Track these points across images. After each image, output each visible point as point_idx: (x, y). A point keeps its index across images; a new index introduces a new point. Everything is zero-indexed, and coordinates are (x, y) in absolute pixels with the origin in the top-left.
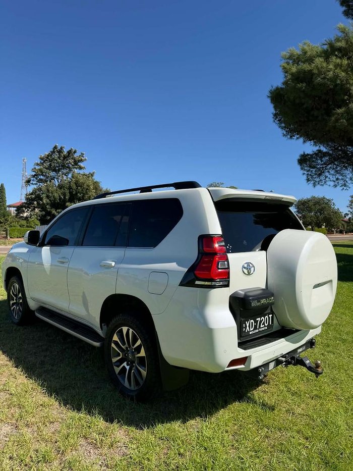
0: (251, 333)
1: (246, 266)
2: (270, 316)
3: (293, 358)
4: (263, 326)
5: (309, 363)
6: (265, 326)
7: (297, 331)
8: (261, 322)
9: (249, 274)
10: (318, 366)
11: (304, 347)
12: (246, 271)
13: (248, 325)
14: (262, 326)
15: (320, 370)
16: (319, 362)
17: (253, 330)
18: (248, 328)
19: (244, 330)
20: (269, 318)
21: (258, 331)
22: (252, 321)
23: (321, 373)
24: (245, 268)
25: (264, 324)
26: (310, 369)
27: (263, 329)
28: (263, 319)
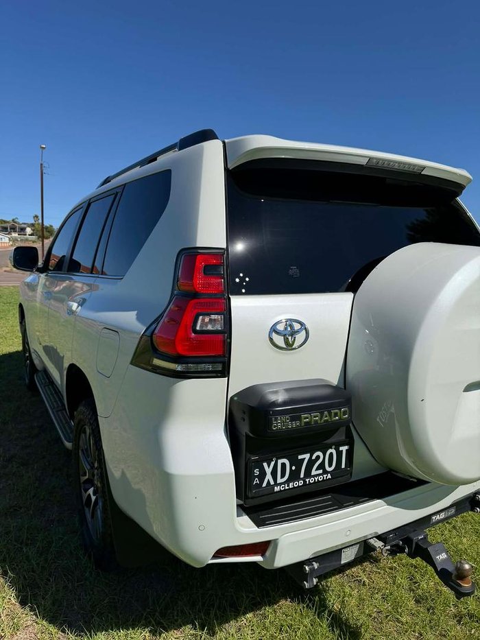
0: (277, 489)
1: (281, 327)
2: (344, 449)
3: (408, 541)
4: (321, 471)
5: (444, 560)
6: (325, 472)
7: (421, 482)
8: (311, 463)
9: (289, 346)
10: (461, 575)
11: (453, 511)
12: (279, 340)
13: (268, 470)
14: (314, 472)
15: (466, 585)
16: (467, 567)
17: (288, 482)
18: (269, 477)
19: (256, 481)
20: (339, 454)
21: (301, 483)
22: (286, 461)
23: (468, 594)
24: (278, 333)
25: (322, 466)
26: (444, 575)
27: (321, 478)
28: (318, 457)
